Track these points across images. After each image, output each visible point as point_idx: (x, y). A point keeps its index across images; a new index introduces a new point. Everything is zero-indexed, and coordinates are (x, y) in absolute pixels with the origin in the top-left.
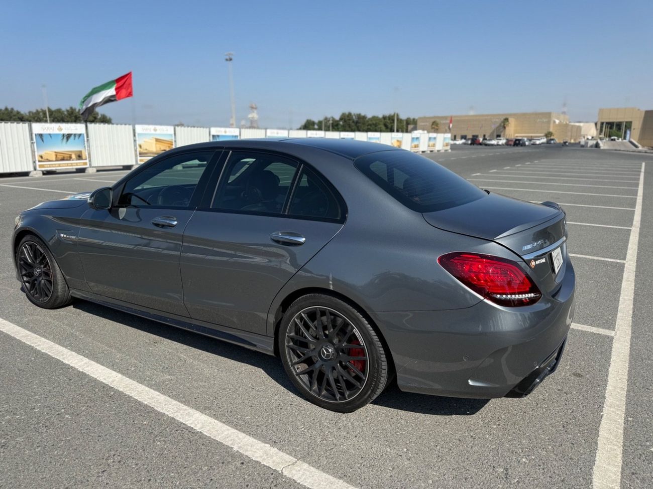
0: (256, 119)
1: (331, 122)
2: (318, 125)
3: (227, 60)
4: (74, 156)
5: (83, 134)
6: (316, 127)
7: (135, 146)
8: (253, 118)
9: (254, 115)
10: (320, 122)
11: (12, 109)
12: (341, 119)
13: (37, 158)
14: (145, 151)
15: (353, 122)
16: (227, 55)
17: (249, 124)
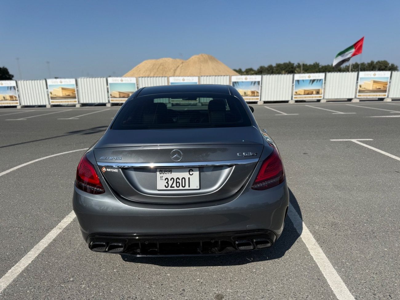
4: (314, 92)
5: (323, 80)
7: (357, 86)
13: (294, 93)
14: (364, 90)
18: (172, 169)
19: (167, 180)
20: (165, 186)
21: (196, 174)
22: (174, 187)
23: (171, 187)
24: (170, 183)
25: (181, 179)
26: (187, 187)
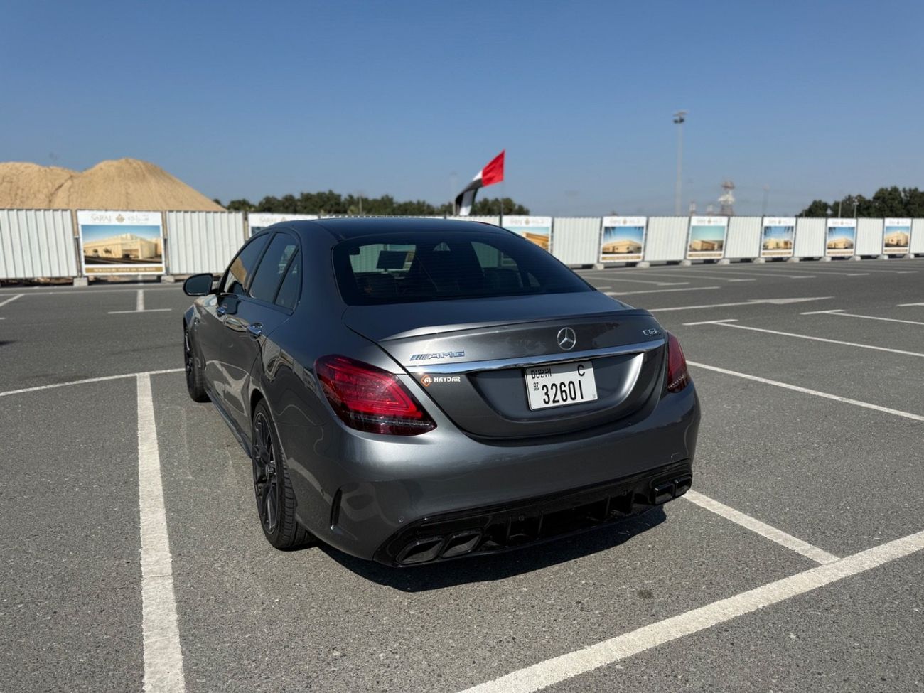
0: (730, 203)
1: (856, 203)
2: (832, 209)
3: (676, 122)
6: (829, 212)
8: (726, 201)
9: (729, 198)
10: (837, 204)
11: (424, 203)
12: (876, 198)
15: (901, 201)
16: (677, 115)
17: (718, 210)
18: (551, 367)
19: (545, 388)
20: (544, 400)
21: (589, 373)
22: (558, 401)
23: (554, 401)
24: (552, 393)
25: (567, 385)
26: (579, 400)
